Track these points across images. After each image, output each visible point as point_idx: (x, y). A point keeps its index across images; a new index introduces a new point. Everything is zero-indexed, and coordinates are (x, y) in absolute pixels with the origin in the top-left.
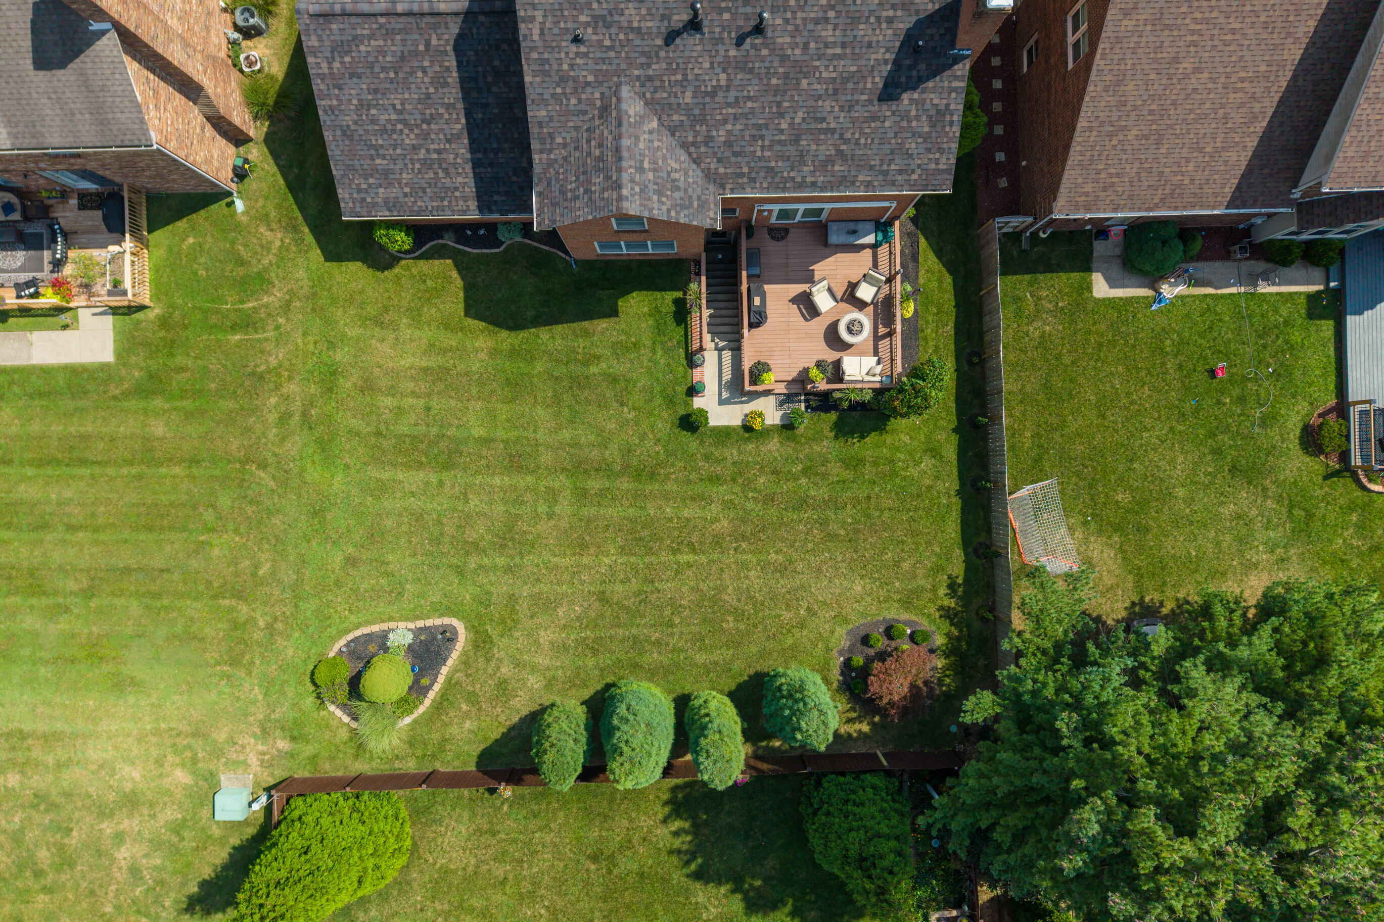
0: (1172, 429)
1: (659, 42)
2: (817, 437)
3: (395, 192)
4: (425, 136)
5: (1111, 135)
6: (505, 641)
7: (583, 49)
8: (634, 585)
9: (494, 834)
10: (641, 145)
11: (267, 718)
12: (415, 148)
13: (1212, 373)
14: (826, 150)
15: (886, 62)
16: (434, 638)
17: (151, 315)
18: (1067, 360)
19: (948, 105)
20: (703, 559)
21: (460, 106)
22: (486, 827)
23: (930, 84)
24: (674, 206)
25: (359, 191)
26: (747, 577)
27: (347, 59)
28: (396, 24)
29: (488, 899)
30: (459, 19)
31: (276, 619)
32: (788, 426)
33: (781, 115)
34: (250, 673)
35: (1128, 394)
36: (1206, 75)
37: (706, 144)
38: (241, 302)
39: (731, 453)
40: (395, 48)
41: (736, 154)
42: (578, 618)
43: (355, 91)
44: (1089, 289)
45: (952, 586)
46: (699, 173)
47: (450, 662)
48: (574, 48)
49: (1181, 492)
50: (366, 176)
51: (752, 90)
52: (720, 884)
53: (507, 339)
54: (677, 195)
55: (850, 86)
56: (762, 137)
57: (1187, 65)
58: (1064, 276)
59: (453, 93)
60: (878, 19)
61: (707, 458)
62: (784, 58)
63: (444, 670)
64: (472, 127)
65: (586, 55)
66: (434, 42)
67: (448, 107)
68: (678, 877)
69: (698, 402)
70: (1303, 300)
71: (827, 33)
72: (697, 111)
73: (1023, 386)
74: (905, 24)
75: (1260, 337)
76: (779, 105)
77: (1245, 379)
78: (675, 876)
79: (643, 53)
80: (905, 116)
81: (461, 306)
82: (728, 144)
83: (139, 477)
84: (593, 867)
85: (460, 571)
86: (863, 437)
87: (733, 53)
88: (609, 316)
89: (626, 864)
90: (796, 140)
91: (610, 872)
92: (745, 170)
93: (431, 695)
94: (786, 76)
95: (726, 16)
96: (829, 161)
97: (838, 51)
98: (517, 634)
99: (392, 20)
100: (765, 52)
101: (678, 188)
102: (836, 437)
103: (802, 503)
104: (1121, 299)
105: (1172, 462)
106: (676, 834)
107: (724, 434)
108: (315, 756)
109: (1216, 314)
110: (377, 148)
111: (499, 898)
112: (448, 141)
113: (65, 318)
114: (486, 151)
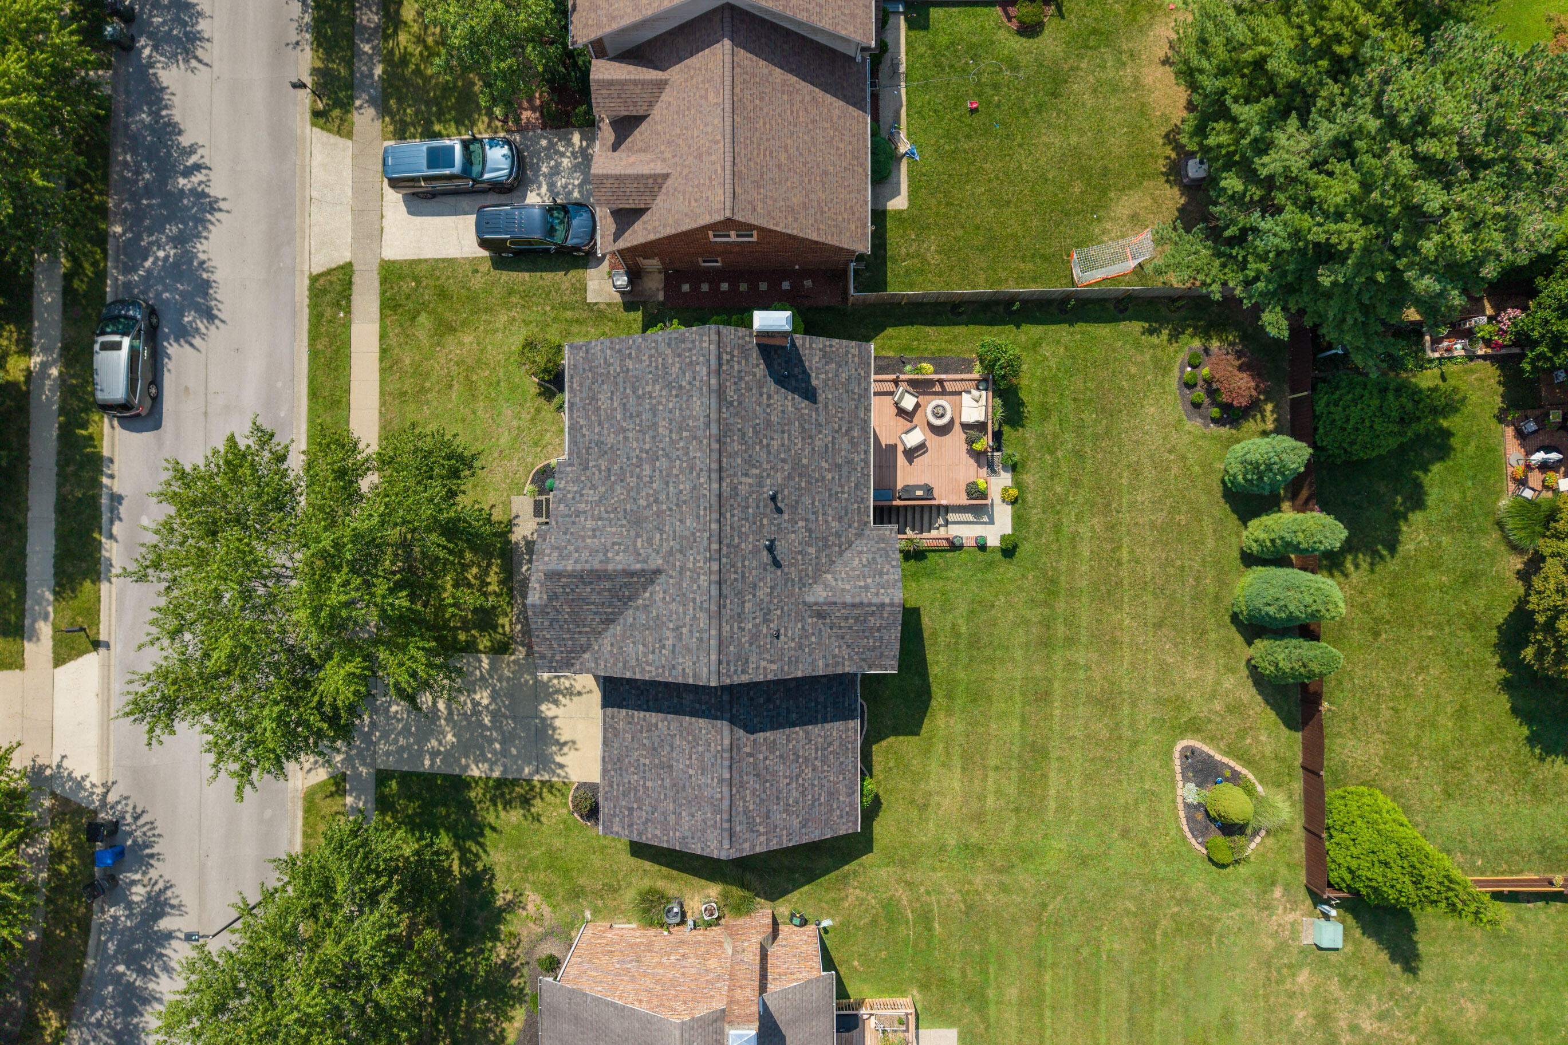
0: (1020, 145)
1: (779, 572)
2: (1024, 442)
3: (842, 787)
4: (806, 761)
6: (1193, 706)
7: (782, 631)
8: (1148, 598)
9: (1355, 718)
11: (1256, 905)
12: (814, 770)
13: (973, 111)
14: (844, 443)
15: (793, 399)
16: (1191, 765)
17: (919, 998)
18: (960, 232)
19: (820, 350)
20: (1126, 540)
21: (788, 731)
22: (1349, 725)
23: (807, 364)
24: (889, 563)
25: (841, 817)
26: (1143, 503)
27: (758, 820)
28: (737, 779)
29: (1409, 724)
30: (735, 729)
31: (1172, 897)
32: (1014, 468)
33: (823, 478)
34: (1218, 920)
35: (989, 181)
37: (840, 536)
38: (907, 923)
39: (1035, 514)
40: (751, 781)
41: (847, 514)
42: (1176, 645)
43: (779, 817)
44: (901, 212)
45: (1151, 332)
46: (858, 542)
47: (1212, 752)
48: (782, 638)
49: (1074, 140)
50: (832, 810)
51: (808, 501)
52: (1399, 531)
53: (939, 700)
54: (879, 560)
55: (807, 426)
56: (837, 493)
58: (889, 234)
59: (778, 736)
60: (768, 406)
61: (1038, 535)
62: (790, 477)
63: (1218, 757)
64: (802, 722)
65: (786, 628)
66: (747, 750)
67: (788, 741)
68: (1393, 565)
69: (993, 541)
70: (912, 33)
71: (775, 444)
72: (820, 544)
73: (982, 269)
74: (771, 386)
75: (943, 70)
76: (817, 481)
77: (979, 84)
78: (1392, 568)
79: (786, 585)
80: (825, 382)
81: (910, 738)
82: (840, 519)
83: (1053, 1008)
84: (1384, 636)
85: (1135, 744)
86: (1023, 404)
87: (786, 516)
88: (919, 615)
89: (1382, 609)
90: (838, 466)
91: (1388, 622)
92: (856, 506)
93: (1239, 768)
94: (800, 475)
95: (765, 521)
96: (851, 441)
97: (786, 436)
98: (1189, 697)
99: (734, 783)
100: (786, 492)
101: (874, 559)
102: (1023, 426)
103: (1078, 455)
104: (909, 186)
105: (1048, 146)
106: (1357, 566)
107: (1018, 520)
108: (1288, 865)
109: (923, 106)
110: (814, 801)
111: (1409, 714)
112: (810, 741)
114: (816, 712)
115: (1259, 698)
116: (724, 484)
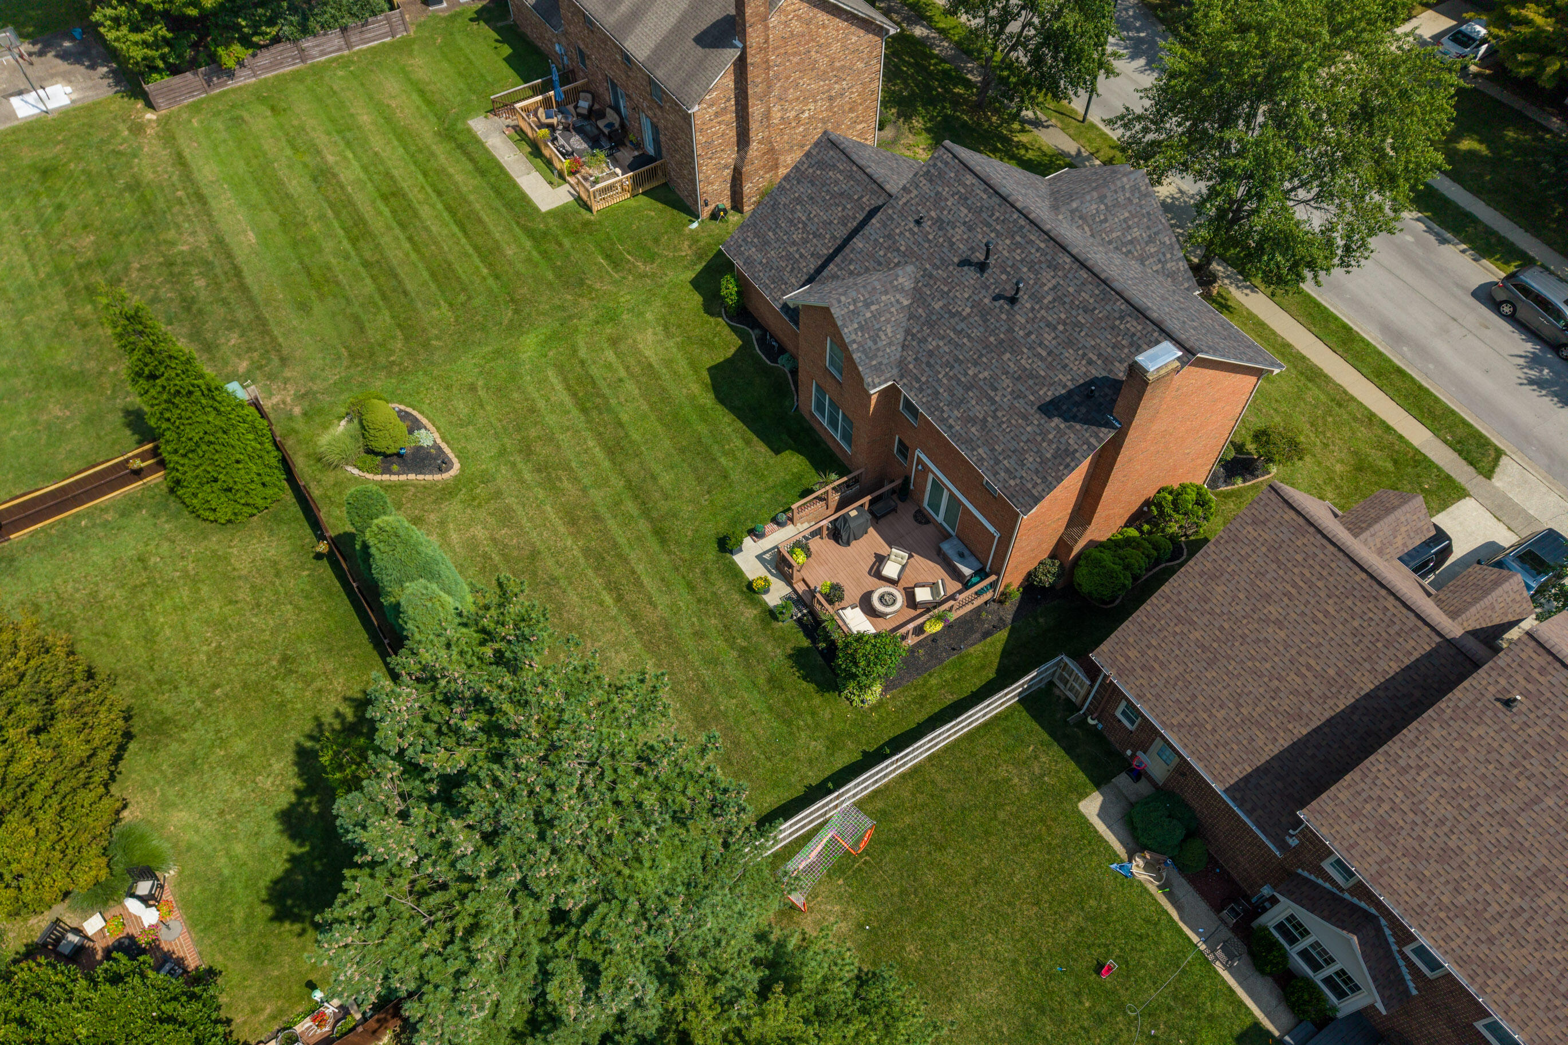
0: (1015, 962)
1: (956, 260)
2: (781, 639)
3: (758, 257)
4: (805, 241)
5: (1179, 620)
6: (460, 506)
7: (916, 229)
8: (558, 572)
9: (278, 574)
10: (884, 298)
11: (315, 393)
12: (794, 243)
13: (1100, 968)
14: (979, 412)
15: (1065, 386)
16: (435, 459)
17: (587, 215)
18: (1002, 815)
19: (1076, 451)
20: (614, 611)
22: (281, 567)
23: (1078, 426)
24: (859, 343)
26: (617, 652)
27: (818, 173)
28: (859, 176)
29: (210, 598)
31: (401, 364)
32: (773, 614)
33: (976, 364)
34: (348, 367)
35: (1015, 895)
36: (1282, 634)
37: (920, 341)
38: (629, 253)
39: (722, 586)
40: (844, 186)
41: (928, 364)
42: (506, 546)
43: (802, 190)
44: (1083, 795)
46: (898, 355)
47: (420, 477)
48: (912, 225)
49: (959, 1010)
50: (756, 235)
51: (975, 333)
52: (300, 775)
53: (708, 399)
54: (870, 343)
55: (1031, 382)
56: (952, 367)
57: (1273, 610)
58: (1072, 765)
60: (1084, 355)
61: (705, 572)
62: (1011, 330)
63: (412, 476)
65: (914, 234)
66: (865, 200)
67: (833, 237)
68: (293, 736)
69: (748, 541)
70: (1248, 1022)
71: (1048, 337)
72: (934, 318)
73: (948, 791)
74: (1097, 372)
75: (1175, 998)
76: (981, 355)
77: (1121, 1007)
78: (292, 734)
79: (942, 259)
80: (1044, 434)
81: (713, 364)
82: (931, 354)
83: (468, 256)
84: (274, 663)
85: (503, 452)
86: (804, 678)
87: (987, 301)
88: (773, 450)
89: (289, 688)
90: (968, 388)
91: (275, 678)
92: (924, 379)
93: (386, 477)
94: (1001, 342)
95: (1004, 277)
96: (973, 420)
97: (1044, 354)
98: (469, 511)
99: (860, 172)
100: (1004, 317)
101: (876, 343)
102: (790, 656)
103: (713, 661)
104: (1096, 832)
105: (984, 983)
107: (735, 572)
108: (297, 432)
109: (1159, 934)
110: (778, 226)
111: (216, 607)
113: (556, 179)
116: (1069, 260)
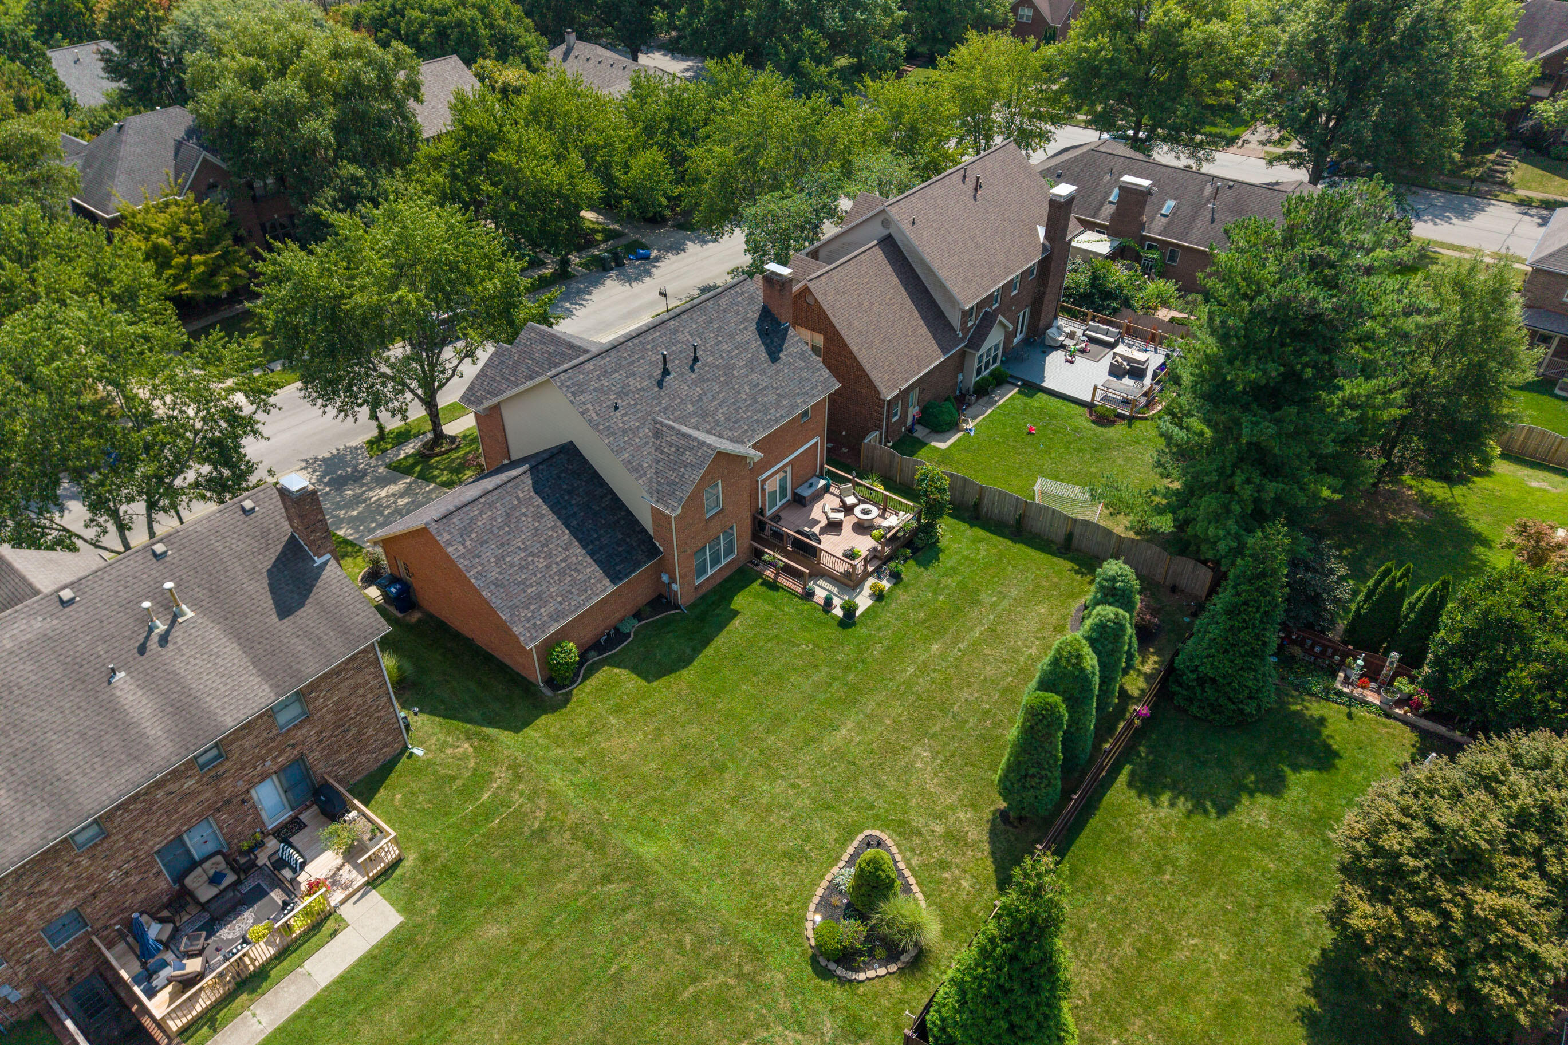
1: (656, 389)
3: (552, 607)
4: (549, 555)
6: (911, 813)
7: (623, 412)
12: (547, 567)
14: (772, 397)
15: (760, 346)
17: (411, 860)
19: (801, 349)
21: (559, 523)
23: (786, 345)
25: (528, 620)
27: (473, 535)
28: (493, 497)
30: (529, 474)
31: (739, 966)
32: (897, 582)
33: (739, 393)
36: (876, 304)
38: (477, 799)
39: (888, 616)
40: (500, 511)
41: (735, 422)
42: (935, 758)
43: (488, 554)
48: (618, 413)
50: (527, 607)
51: (716, 388)
53: (690, 672)
55: (755, 364)
56: (740, 408)
57: (866, 304)
59: (551, 519)
60: (741, 331)
62: (717, 367)
64: (574, 532)
65: (626, 414)
66: (521, 495)
67: (552, 528)
68: (1215, 824)
70: (1018, 396)
71: (725, 347)
76: (733, 389)
79: (653, 398)
80: (789, 364)
81: (640, 681)
82: (728, 419)
87: (693, 376)
89: (1180, 852)
92: (746, 427)
93: (915, 888)
94: (725, 374)
95: (677, 362)
97: (737, 351)
100: (707, 369)
104: (955, 442)
106: (1172, 805)
110: (523, 582)
112: (566, 550)
114: (592, 542)
115: (987, 847)
116: (672, 322)
